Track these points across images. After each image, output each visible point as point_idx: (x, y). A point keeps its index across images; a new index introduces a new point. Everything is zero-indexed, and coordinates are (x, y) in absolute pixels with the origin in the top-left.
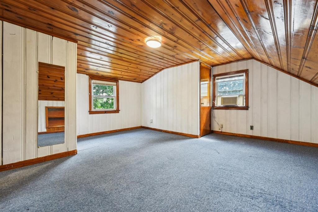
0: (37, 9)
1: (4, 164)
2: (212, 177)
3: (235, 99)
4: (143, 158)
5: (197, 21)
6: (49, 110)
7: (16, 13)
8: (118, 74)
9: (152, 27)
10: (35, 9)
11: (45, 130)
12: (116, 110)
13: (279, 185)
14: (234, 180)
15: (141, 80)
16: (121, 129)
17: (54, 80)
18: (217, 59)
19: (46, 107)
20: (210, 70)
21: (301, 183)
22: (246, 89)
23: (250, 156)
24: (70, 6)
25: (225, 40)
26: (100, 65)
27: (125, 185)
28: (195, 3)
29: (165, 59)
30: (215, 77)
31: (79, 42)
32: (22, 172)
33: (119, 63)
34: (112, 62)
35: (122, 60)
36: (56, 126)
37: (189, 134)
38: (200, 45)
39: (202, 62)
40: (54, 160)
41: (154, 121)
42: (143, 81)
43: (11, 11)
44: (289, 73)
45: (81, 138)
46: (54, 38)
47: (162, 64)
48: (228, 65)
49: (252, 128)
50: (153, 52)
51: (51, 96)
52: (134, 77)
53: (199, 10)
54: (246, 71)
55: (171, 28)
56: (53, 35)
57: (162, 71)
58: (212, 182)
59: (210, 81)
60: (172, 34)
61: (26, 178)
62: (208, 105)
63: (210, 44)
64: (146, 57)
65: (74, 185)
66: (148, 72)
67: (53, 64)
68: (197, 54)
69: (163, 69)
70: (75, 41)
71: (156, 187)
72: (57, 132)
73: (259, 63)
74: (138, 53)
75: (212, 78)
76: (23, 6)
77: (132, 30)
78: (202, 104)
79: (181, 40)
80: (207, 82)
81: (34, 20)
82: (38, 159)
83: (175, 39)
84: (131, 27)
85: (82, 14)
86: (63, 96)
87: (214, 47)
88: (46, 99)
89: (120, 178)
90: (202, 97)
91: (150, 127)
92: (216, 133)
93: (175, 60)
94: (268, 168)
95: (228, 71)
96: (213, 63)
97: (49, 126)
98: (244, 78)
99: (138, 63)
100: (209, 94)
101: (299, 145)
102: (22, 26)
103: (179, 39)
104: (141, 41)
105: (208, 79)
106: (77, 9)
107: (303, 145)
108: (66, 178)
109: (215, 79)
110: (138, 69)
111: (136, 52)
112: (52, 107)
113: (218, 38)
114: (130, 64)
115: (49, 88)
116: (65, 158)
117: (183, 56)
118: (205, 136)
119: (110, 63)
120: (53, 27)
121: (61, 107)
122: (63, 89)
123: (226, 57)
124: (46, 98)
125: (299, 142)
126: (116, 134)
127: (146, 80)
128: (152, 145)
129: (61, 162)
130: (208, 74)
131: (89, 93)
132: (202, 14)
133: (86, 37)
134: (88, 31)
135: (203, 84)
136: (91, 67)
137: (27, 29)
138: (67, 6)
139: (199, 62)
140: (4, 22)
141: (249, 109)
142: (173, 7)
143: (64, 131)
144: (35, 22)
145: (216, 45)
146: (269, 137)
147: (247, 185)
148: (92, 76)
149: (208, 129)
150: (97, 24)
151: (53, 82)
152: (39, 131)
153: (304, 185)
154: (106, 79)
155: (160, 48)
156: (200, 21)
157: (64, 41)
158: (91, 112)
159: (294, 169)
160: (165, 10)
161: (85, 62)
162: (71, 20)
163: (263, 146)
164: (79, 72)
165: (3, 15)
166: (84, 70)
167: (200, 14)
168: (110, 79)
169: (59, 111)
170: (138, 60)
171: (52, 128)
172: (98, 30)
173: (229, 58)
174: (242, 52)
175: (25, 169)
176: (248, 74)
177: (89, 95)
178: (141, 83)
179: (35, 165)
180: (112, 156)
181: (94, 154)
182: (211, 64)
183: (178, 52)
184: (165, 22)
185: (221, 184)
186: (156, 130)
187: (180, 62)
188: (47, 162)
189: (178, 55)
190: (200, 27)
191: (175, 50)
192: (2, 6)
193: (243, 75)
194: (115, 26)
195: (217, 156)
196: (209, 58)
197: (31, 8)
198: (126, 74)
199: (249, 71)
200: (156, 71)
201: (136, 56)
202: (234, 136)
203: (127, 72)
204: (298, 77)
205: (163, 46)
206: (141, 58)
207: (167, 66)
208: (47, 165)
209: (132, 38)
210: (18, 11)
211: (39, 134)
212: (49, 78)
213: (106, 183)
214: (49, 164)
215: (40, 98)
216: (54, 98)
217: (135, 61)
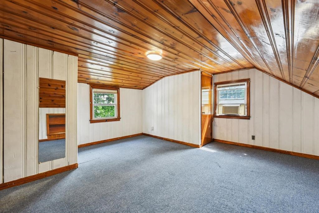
0: (37, 29)
1: (4, 182)
2: (213, 197)
3: (237, 108)
4: (144, 172)
5: (198, 37)
6: (50, 117)
7: (17, 32)
8: (119, 83)
9: (153, 43)
10: (35, 28)
11: (46, 138)
12: (116, 118)
13: (281, 208)
14: (235, 201)
15: (142, 86)
16: (122, 136)
17: (55, 87)
18: (219, 68)
19: (47, 115)
20: (212, 78)
21: (303, 205)
22: (247, 98)
23: (251, 170)
24: (71, 26)
25: (226, 53)
26: (101, 75)
27: (125, 207)
28: (196, 24)
29: (166, 68)
30: (216, 85)
31: (79, 55)
32: (23, 190)
33: (120, 73)
34: (113, 72)
35: (123, 70)
36: (57, 132)
37: (191, 143)
38: (201, 57)
39: (203, 70)
40: (55, 175)
41: (155, 128)
42: (144, 88)
43: (12, 31)
44: (291, 84)
45: (82, 148)
46: (55, 52)
47: (163, 73)
48: (229, 74)
49: (253, 138)
50: (153, 63)
51: (52, 103)
52: (134, 84)
53: (200, 29)
54: (248, 80)
55: (172, 44)
56: (54, 50)
57: (163, 79)
58: (213, 203)
59: (211, 88)
60: (173, 48)
61: (27, 198)
62: (210, 114)
63: (211, 56)
64: (147, 67)
65: (75, 207)
66: (149, 80)
67: (54, 79)
68: (198, 64)
69: (164, 77)
70: (76, 54)
71: (156, 210)
72: (58, 139)
73: (261, 72)
74: (139, 64)
75: (213, 86)
76: (23, 26)
77: (132, 45)
78: (203, 113)
79: (181, 53)
80: (208, 90)
81: (35, 37)
82: (39, 175)
83: (176, 52)
84: (131, 42)
85: (82, 32)
86: (63, 103)
87: (215, 58)
88: (47, 107)
89: (121, 198)
90: (203, 105)
91: (151, 134)
92: (217, 141)
93: (176, 69)
94: (270, 186)
95: (229, 79)
96: (214, 71)
97: (50, 133)
98: (245, 87)
99: (139, 72)
100: (210, 101)
101: (301, 157)
102: (22, 43)
103: (180, 52)
104: (142, 54)
105: (209, 87)
106: (77, 28)
107: (305, 157)
108: (67, 199)
109: (216, 87)
110: (139, 77)
111: (136, 63)
112: (53, 114)
113: (219, 52)
114: (131, 73)
115: (50, 96)
116: (66, 172)
117: (184, 66)
118: (206, 146)
119: (111, 73)
120: (54, 43)
121: (62, 114)
122: (64, 97)
123: (228, 66)
124: (47, 105)
125: (302, 154)
126: (117, 143)
127: (147, 87)
128: (153, 157)
129: (62, 178)
130: (209, 82)
131: (90, 102)
132: (203, 32)
133: (87, 51)
134: (89, 46)
135: (205, 92)
136: (92, 77)
137: (27, 45)
138: (67, 26)
139: (200, 72)
140: (4, 39)
141: (251, 118)
142: (174, 27)
143: (65, 138)
144: (36, 39)
145: (217, 57)
146: (271, 148)
147: (249, 207)
148: (93, 85)
149: (210, 137)
150: (97, 41)
151: (54, 90)
152: (40, 139)
153: (307, 208)
154: (106, 87)
155: (160, 60)
156: (201, 38)
157: (65, 55)
158: (92, 121)
159: (296, 188)
160: (166, 29)
161: (86, 73)
162: (72, 38)
163: (264, 159)
164: (79, 81)
165: (3, 33)
166: (85, 80)
167: (201, 32)
168: (111, 88)
169: (60, 118)
170: (139, 70)
171: (53, 135)
172: (99, 45)
173: (230, 67)
174: (244, 63)
175: (26, 186)
176: (250, 83)
177: (90, 104)
178: (142, 89)
179: (36, 181)
180: (113, 170)
181: (95, 168)
182: (213, 73)
183: (179, 63)
184: (166, 39)
185: (222, 207)
186: (157, 138)
187: (181, 71)
188: (48, 178)
189: (179, 65)
190: (200, 42)
191: (176, 61)
192: (2, 26)
193: (244, 85)
194: (116, 42)
195: (218, 171)
196: (211, 67)
197: (31, 28)
198: (127, 82)
199: (251, 80)
200: (157, 78)
201: (137, 66)
202: (236, 145)
203: (128, 80)
204: (300, 88)
205: (163, 58)
206: (142, 67)
207: (168, 74)
208: (48, 181)
209: (133, 52)
210: (18, 30)
211: (40, 141)
212: (50, 86)
213: (106, 204)
214: (50, 180)
215: (41, 106)
216: (55, 105)
217: (136, 70)
